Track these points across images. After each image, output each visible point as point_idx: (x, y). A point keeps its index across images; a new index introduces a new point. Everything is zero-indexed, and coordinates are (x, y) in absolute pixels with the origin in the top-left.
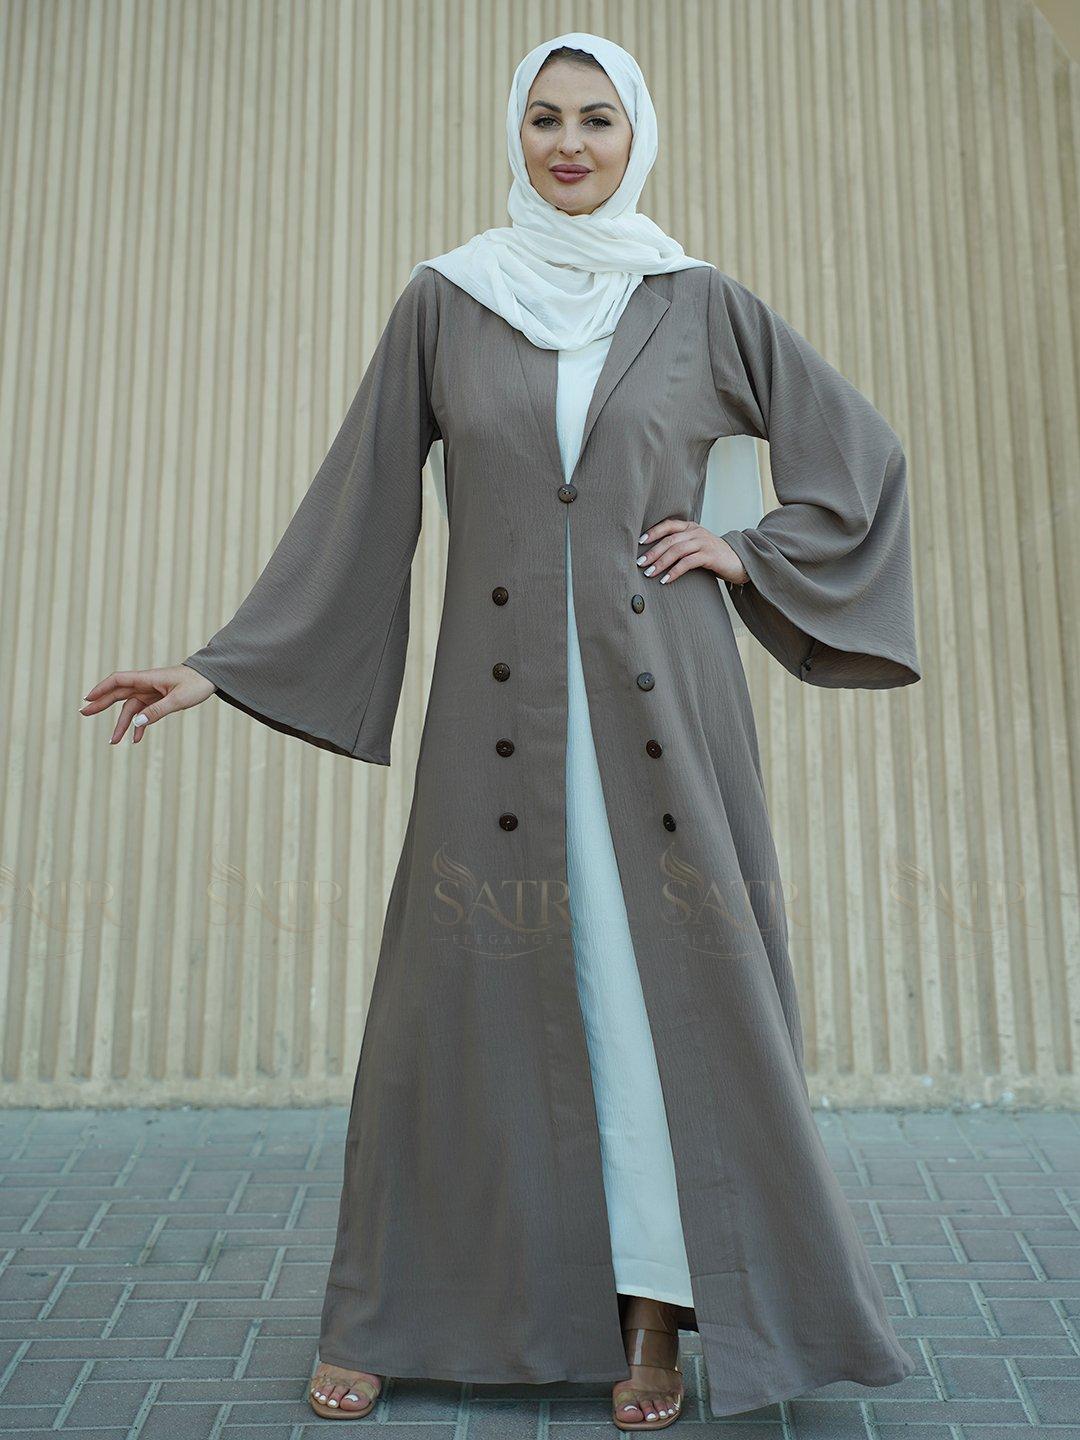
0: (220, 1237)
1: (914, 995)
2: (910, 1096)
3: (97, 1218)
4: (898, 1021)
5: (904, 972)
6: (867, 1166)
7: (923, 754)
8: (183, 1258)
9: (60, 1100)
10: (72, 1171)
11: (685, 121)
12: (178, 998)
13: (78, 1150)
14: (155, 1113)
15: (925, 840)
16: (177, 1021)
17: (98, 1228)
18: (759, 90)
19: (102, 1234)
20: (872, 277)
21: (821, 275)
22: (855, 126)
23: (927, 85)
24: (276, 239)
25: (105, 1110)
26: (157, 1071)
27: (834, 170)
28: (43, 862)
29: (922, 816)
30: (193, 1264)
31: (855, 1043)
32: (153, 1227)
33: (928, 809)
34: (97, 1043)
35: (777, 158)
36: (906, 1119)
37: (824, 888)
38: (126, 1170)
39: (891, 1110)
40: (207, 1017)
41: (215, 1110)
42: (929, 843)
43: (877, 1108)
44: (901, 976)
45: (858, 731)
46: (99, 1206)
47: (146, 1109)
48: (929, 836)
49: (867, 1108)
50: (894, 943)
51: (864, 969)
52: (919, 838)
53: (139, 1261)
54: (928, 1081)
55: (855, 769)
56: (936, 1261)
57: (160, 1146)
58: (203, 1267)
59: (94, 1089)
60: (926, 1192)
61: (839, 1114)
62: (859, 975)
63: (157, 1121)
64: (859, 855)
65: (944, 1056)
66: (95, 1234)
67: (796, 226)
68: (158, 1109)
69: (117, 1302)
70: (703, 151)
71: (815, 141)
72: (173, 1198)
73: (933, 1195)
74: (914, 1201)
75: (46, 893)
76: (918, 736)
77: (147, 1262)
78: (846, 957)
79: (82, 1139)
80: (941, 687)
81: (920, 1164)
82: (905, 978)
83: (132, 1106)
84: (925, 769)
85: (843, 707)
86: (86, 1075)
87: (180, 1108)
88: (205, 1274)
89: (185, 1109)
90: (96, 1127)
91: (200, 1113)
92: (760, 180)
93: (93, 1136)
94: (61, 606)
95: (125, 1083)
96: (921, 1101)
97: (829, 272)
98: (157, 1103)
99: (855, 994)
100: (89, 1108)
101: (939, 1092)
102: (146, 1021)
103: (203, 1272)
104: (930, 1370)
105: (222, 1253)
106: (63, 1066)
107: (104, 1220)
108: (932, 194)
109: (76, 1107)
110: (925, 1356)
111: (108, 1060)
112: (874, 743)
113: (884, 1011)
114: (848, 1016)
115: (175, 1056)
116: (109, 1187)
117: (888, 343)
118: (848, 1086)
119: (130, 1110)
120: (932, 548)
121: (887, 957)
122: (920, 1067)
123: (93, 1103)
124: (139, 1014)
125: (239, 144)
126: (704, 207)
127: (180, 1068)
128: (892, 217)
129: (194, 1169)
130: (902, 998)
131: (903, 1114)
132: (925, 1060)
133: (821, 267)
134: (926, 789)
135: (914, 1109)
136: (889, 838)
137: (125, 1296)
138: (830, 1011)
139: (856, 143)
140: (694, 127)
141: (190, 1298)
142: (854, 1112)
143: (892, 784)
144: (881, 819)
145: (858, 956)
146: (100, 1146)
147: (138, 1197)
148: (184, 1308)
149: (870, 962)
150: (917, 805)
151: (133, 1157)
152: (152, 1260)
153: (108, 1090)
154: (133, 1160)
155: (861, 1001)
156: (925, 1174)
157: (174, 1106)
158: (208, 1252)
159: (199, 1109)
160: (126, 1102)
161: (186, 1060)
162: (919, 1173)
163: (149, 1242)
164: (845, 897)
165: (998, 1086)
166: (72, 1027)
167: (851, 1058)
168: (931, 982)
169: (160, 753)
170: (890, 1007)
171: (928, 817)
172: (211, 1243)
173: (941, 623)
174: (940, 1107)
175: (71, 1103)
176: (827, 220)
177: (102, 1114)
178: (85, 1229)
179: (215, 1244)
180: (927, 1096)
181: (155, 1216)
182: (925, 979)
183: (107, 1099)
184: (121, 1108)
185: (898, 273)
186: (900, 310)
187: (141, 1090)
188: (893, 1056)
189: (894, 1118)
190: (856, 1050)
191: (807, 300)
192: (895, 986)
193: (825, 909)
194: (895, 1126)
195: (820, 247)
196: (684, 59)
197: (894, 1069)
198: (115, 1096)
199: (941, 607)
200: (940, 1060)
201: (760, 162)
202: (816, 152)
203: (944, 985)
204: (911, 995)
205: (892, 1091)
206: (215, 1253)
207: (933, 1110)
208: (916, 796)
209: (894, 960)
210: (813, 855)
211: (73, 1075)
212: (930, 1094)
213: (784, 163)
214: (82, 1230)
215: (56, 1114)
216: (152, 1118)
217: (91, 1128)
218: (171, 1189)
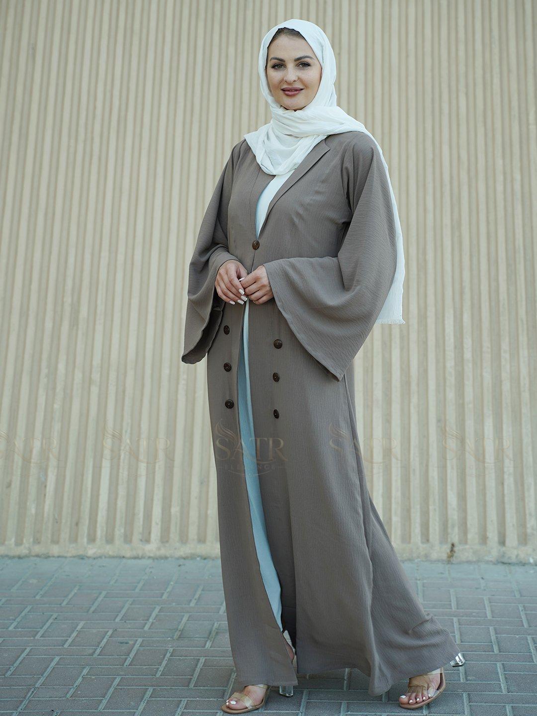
0: (216, 625)
3: (154, 615)
8: (197, 636)
9: (134, 553)
10: (140, 590)
11: (457, 50)
12: (194, 502)
13: (144, 579)
14: (183, 560)
16: (194, 513)
17: (154, 619)
18: (496, 33)
19: (157, 623)
21: (528, 129)
24: (245, 113)
25: (157, 559)
26: (184, 539)
27: (535, 75)
28: (126, 432)
30: (202, 639)
32: (182, 619)
34: (153, 524)
35: (505, 68)
37: (530, 448)
38: (168, 590)
40: (209, 512)
41: (213, 560)
46: (155, 608)
47: (178, 559)
53: (175, 637)
57: (185, 578)
58: (207, 641)
59: (152, 548)
63: (184, 565)
66: (152, 623)
67: (515, 104)
69: (164, 658)
70: (466, 66)
71: (525, 59)
72: (192, 604)
77: (179, 638)
79: (146, 574)
83: (172, 557)
86: (148, 541)
87: (196, 558)
88: (208, 644)
89: (198, 559)
90: (153, 567)
91: (206, 561)
92: (496, 81)
93: (151, 572)
94: (135, 302)
95: (167, 545)
97: (533, 128)
98: (184, 556)
100: (149, 557)
102: (178, 514)
105: (217, 633)
106: (136, 537)
107: (157, 615)
109: (143, 557)
111: (159, 534)
115: (193, 531)
116: (160, 599)
119: (170, 559)
123: (152, 555)
124: (175, 510)
126: (467, 94)
127: (196, 537)
129: (203, 590)
133: (528, 124)
137: (168, 655)
138: (533, 512)
140: (462, 53)
141: (201, 657)
146: (155, 577)
147: (174, 604)
148: (198, 662)
151: (172, 583)
152: (182, 636)
153: (159, 549)
157: (192, 557)
158: (210, 633)
160: (168, 555)
161: (199, 534)
163: (181, 627)
166: (141, 516)
169: (185, 376)
172: (212, 629)
175: (140, 555)
176: (531, 101)
177: (156, 561)
178: (148, 620)
179: (214, 629)
181: (182, 614)
183: (158, 553)
184: (166, 558)
187: (175, 549)
191: (521, 142)
193: (531, 459)
195: (528, 115)
196: (456, 18)
198: (163, 552)
201: (496, 70)
202: (526, 65)
206: (213, 633)
210: (524, 430)
211: (141, 540)
213: (509, 71)
214: (146, 620)
215: (133, 560)
216: (181, 564)
217: (150, 568)
218: (191, 600)
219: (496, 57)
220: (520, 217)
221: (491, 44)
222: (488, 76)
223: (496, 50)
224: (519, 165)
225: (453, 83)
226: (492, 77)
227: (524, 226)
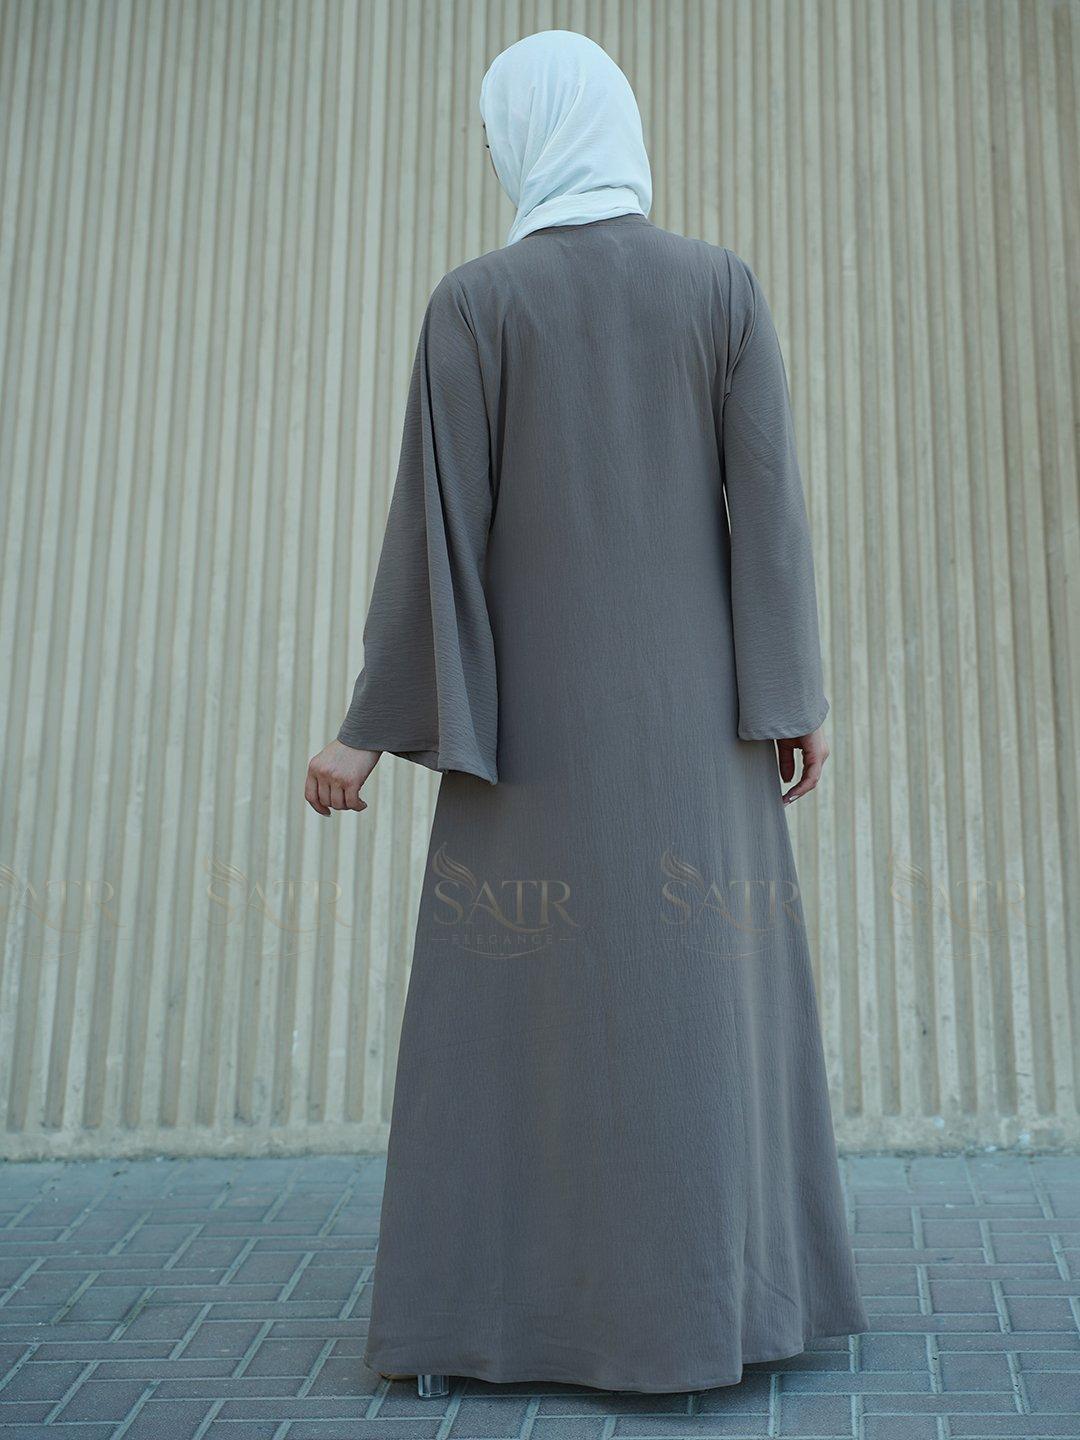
0: (148, 1293)
1: (927, 1032)
2: (920, 1139)
3: (26, 1276)
4: (909, 1059)
5: (917, 1007)
6: (856, 1213)
7: (941, 778)
8: (101, 1316)
9: (29, 1151)
10: (18, 1226)
11: (702, 120)
12: (154, 1044)
13: (33, 1204)
14: (128, 1163)
15: (942, 868)
16: (152, 1069)
17: (24, 1285)
18: (779, 85)
19: (27, 1292)
20: (895, 279)
21: (841, 278)
22: (880, 122)
23: (956, 77)
24: (273, 251)
25: (75, 1162)
26: (129, 1121)
27: (857, 168)
28: (17, 903)
29: (938, 844)
30: (109, 1322)
31: (864, 1085)
32: (80, 1283)
33: (945, 835)
34: (69, 1090)
35: (797, 155)
36: (914, 1164)
37: (834, 920)
38: (75, 1224)
39: (899, 1154)
40: (184, 1063)
41: (190, 1160)
42: (946, 872)
43: (885, 1153)
44: (914, 1012)
45: (872, 753)
46: (34, 1261)
47: (118, 1160)
48: (946, 865)
49: (874, 1152)
50: (906, 977)
51: (875, 1006)
52: (935, 866)
53: (55, 1319)
54: (941, 1123)
55: (868, 795)
56: (898, 1313)
57: (119, 1198)
58: (118, 1325)
59: (64, 1140)
60: (911, 1239)
62: (869, 1010)
63: (125, 1172)
64: (871, 885)
65: (958, 1097)
66: (18, 1291)
67: (816, 226)
68: (131, 1160)
69: (14, 1364)
70: (720, 152)
71: (838, 137)
72: (113, 1253)
73: (918, 1244)
74: (896, 1249)
75: (20, 935)
76: (936, 760)
77: (62, 1321)
78: (856, 993)
79: (41, 1192)
80: (960, 705)
81: (914, 1210)
82: (918, 1014)
83: (104, 1157)
84: (942, 792)
85: (856, 729)
86: (57, 1126)
87: (153, 1158)
88: (118, 1333)
89: (158, 1159)
90: (59, 1180)
91: (172, 1164)
92: (779, 181)
93: (53, 1188)
94: (42, 637)
95: (96, 1132)
96: (933, 1143)
97: (850, 274)
98: (130, 1154)
99: (864, 1032)
100: (58, 1159)
101: (950, 1135)
102: (120, 1068)
103: (117, 1331)
104: (854, 1428)
105: (144, 1310)
106: (33, 1115)
107: (32, 1276)
108: (960, 190)
109: (45, 1159)
110: (854, 1413)
111: (80, 1111)
112: (889, 767)
113: (895, 1049)
114: (857, 1053)
115: (149, 1104)
116: (51, 1242)
117: (911, 348)
118: (855, 1130)
119: (101, 1161)
120: (953, 561)
121: (899, 992)
122: (932, 1107)
123: (64, 1154)
124: (114, 1060)
125: (236, 155)
126: (720, 209)
127: (155, 1116)
128: (918, 214)
129: (146, 1223)
130: (914, 1036)
131: (912, 1159)
132: (938, 1100)
133: (842, 268)
134: (944, 815)
135: (925, 1153)
136: (904, 864)
137: (27, 1356)
138: (837, 1050)
139: (880, 139)
140: (711, 126)
141: (93, 1359)
142: (862, 1157)
143: (907, 810)
144: (894, 845)
145: (868, 992)
146: (56, 1200)
147: (76, 1252)
148: (83, 1369)
149: (881, 997)
150: (933, 832)
151: (87, 1210)
152: (68, 1318)
153: (79, 1140)
154: (86, 1213)
155: (871, 1038)
156: (916, 1220)
157: (147, 1156)
158: (129, 1310)
159: (173, 1159)
160: (97, 1153)
161: (162, 1109)
162: (910, 1219)
163: (71, 1301)
164: (855, 928)
165: (1015, 1127)
166: (44, 1073)
167: (859, 1099)
168: (946, 1018)
169: (141, 788)
170: (902, 1045)
171: (945, 843)
172: (135, 1302)
173: (962, 640)
174: (953, 1152)
175: (40, 1155)
176: (848, 222)
177: (70, 1165)
178: (9, 1287)
179: (141, 1301)
180: (940, 1140)
181: (87, 1272)
182: (938, 1017)
183: (77, 1150)
184: (93, 1159)
185: (922, 275)
186: (924, 312)
187: (114, 1140)
188: (904, 1098)
189: (901, 1162)
190: (864, 1091)
191: (826, 303)
192: (908, 1022)
193: (835, 942)
194: (902, 1169)
195: (841, 248)
196: (702, 55)
197: (904, 1111)
198: (87, 1147)
199: (961, 624)
200: (953, 1100)
201: (779, 158)
202: (838, 149)
203: (958, 1021)
204: (924, 1032)
205: (902, 1134)
206: (137, 1310)
207: (945, 1154)
208: (933, 822)
209: (906, 995)
210: (822, 885)
211: (43, 1125)
212: (942, 1137)
213: (805, 162)
214: (5, 1287)
215: (23, 1165)
216: (120, 1170)
217: (54, 1180)
218: (114, 1243)
219: (780, 134)
220: (823, 453)
221: (769, 106)
222: (763, 172)
223: (779, 119)
224: (821, 350)
225: (694, 188)
226: (770, 174)
227: (829, 472)
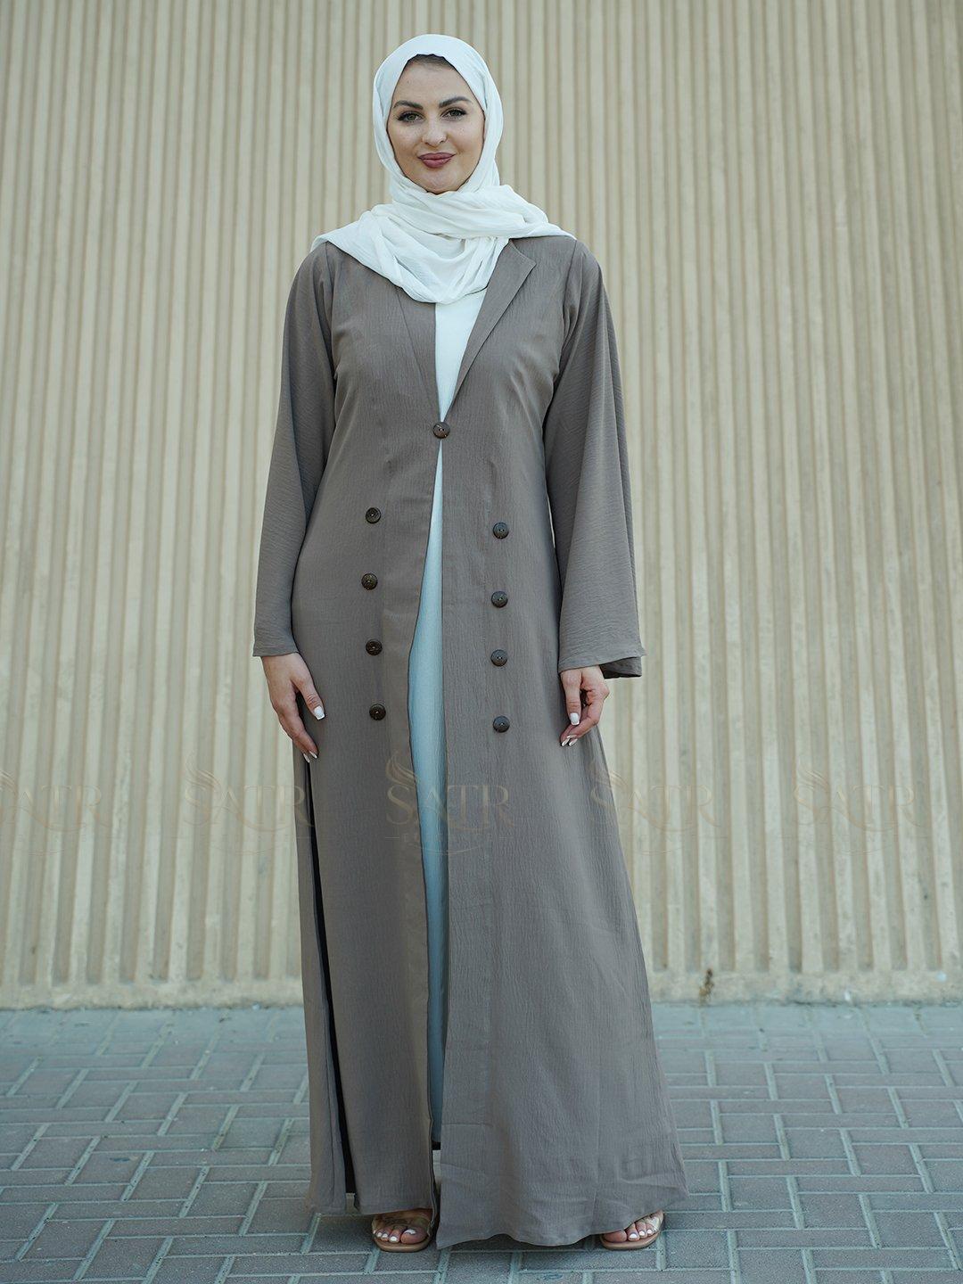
0: (287, 1124)
1: (928, 897)
2: (925, 991)
3: (175, 1108)
4: (913, 921)
5: (919, 875)
6: (885, 1055)
7: (934, 674)
8: (255, 1143)
9: (140, 1000)
10: (151, 1066)
11: (707, 93)
12: (247, 906)
13: (157, 1046)
14: (227, 1011)
15: (937, 753)
16: (246, 928)
17: (176, 1116)
18: (775, 63)
19: (181, 1122)
20: (882, 234)
21: (834, 233)
22: (865, 95)
23: (931, 56)
25: (181, 1010)
26: (228, 971)
27: (845, 137)
28: (122, 782)
29: (934, 732)
30: (263, 1149)
31: (874, 943)
32: (226, 1115)
33: (939, 724)
34: (173, 947)
35: (792, 124)
36: (922, 1012)
37: (844, 798)
38: (201, 1064)
39: (908, 1003)
40: (274, 923)
41: (282, 1008)
42: (941, 756)
43: (895, 1002)
44: (916, 880)
45: (873, 652)
46: (177, 1096)
47: (218, 1008)
48: (941, 749)
49: (885, 1002)
50: (909, 848)
51: (882, 874)
52: (932, 751)
53: (214, 1146)
54: (943, 977)
55: (871, 688)
56: (951, 1142)
57: (232, 1041)
58: (271, 1152)
59: (169, 990)
60: (941, 1077)
61: (860, 1008)
62: (877, 878)
63: (229, 1019)
64: (876, 768)
65: (957, 954)
66: (173, 1123)
67: (810, 188)
68: (230, 1008)
69: (193, 1184)
70: (724, 120)
71: (828, 109)
72: (244, 1089)
73: (948, 1082)
74: (930, 1087)
75: (125, 810)
76: (930, 657)
77: (221, 1148)
78: (865, 862)
79: (160, 1036)
80: (950, 609)
81: (935, 1052)
82: (920, 881)
83: (206, 1005)
84: (936, 687)
85: (859, 630)
86: (163, 977)
87: (250, 1007)
88: (274, 1158)
89: (255, 1008)
90: (172, 1025)
91: (268, 1011)
92: (777, 147)
93: (170, 1033)
94: (136, 547)
95: (199, 984)
96: (936, 995)
97: (842, 230)
98: (229, 1003)
99: (873, 897)
100: (167, 1007)
101: (952, 987)
102: (218, 927)
103: (272, 1157)
104: (945, 1241)
105: (289, 1138)
106: (142, 971)
107: (180, 1109)
108: (936, 155)
109: (154, 1007)
110: (941, 1228)
111: (184, 965)
112: (888, 663)
113: (901, 912)
114: (867, 916)
115: (245, 959)
116: (185, 1080)
117: (898, 296)
118: (868, 982)
119: (204, 1009)
120: (940, 483)
121: (903, 861)
122: (935, 963)
123: (170, 1003)
124: (212, 920)
125: (296, 120)
126: (726, 172)
127: (250, 969)
128: (900, 178)
129: (263, 1063)
130: (918, 899)
131: (920, 1008)
132: (940, 958)
133: (834, 224)
134: (938, 706)
135: (930, 1003)
136: (903, 751)
137: (201, 1179)
138: (850, 912)
139: (866, 110)
140: (716, 98)
141: (261, 1180)
142: (875, 1006)
143: (905, 701)
144: (895, 733)
145: (876, 861)
146: (177, 1042)
147: (212, 1088)
148: (255, 1189)
149: (887, 866)
150: (929, 722)
151: (207, 1052)
152: (225, 1145)
153: (184, 991)
154: (207, 1055)
155: (880, 902)
156: (941, 1063)
157: (245, 1004)
158: (277, 1138)
159: (267, 1008)
160: (200, 1002)
161: (255, 963)
162: (935, 1061)
163: (224, 1129)
164: (863, 807)
166: (151, 931)
167: (870, 955)
168: (944, 885)
169: (229, 680)
170: (907, 908)
171: (940, 730)
172: (280, 1130)
173: (950, 553)
174: (954, 1001)
175: (150, 1004)
176: (839, 184)
177: (178, 1013)
178: (164, 1118)
179: (284, 1130)
180: (942, 991)
181: (228, 1105)
182: (938, 882)
183: (182, 1000)
184: (197, 1007)
185: (906, 231)
186: (908, 264)
187: (214, 990)
188: (910, 953)
189: (911, 1011)
190: (875, 948)
191: (822, 256)
192: (911, 888)
193: (845, 819)
194: (913, 1018)
195: (833, 206)
196: (706, 35)
197: (911, 966)
198: (191, 997)
199: (949, 538)
200: (953, 957)
201: (777, 129)
202: (828, 119)
203: (955, 888)
204: (926, 897)
205: (910, 985)
206: (283, 1139)
207: (948, 1004)
208: (929, 713)
209: (910, 865)
210: (833, 768)
211: (151, 977)
212: (944, 989)
213: (799, 129)
214: (161, 1118)
215: (136, 1013)
216: (224, 1016)
217: (168, 1025)
218: (242, 1081)
219: (776, 106)
220: (822, 387)
221: (767, 80)
222: (763, 138)
223: (776, 93)
224: (819, 296)
225: (702, 152)
226: (769, 140)
227: (829, 404)
